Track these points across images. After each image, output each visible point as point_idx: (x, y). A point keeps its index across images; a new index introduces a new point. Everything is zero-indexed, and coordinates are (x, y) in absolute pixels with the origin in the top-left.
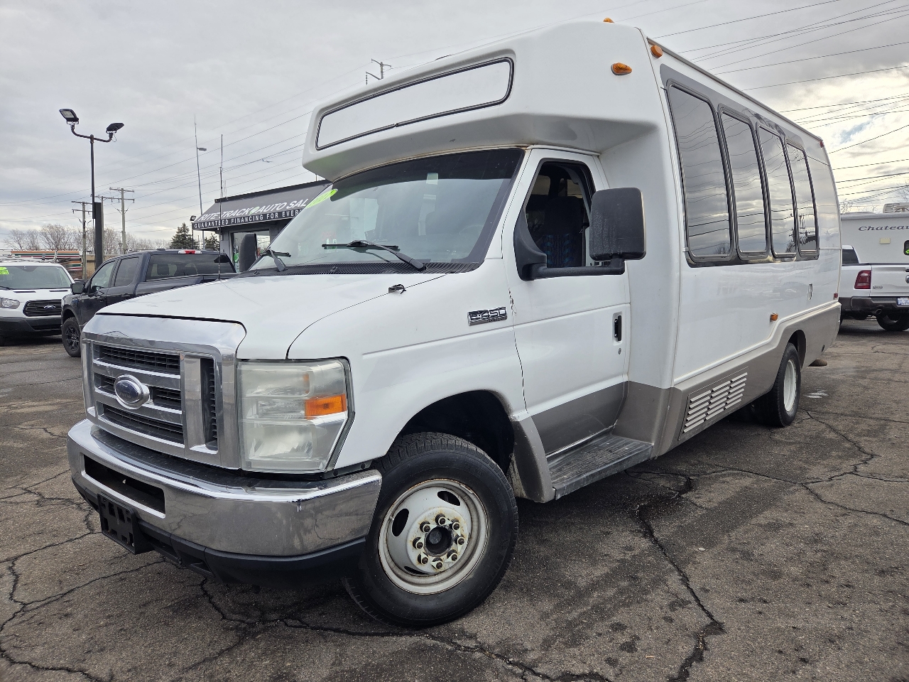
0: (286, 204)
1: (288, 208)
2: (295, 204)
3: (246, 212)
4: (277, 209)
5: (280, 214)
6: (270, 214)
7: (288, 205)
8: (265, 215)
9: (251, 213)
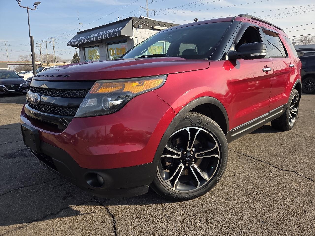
0: (105, 32)
1: (106, 33)
2: (109, 31)
3: (88, 36)
4: (101, 34)
5: (102, 36)
6: (98, 37)
7: (106, 32)
8: (96, 37)
9: (90, 37)
